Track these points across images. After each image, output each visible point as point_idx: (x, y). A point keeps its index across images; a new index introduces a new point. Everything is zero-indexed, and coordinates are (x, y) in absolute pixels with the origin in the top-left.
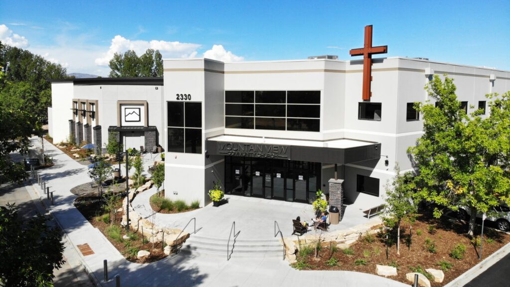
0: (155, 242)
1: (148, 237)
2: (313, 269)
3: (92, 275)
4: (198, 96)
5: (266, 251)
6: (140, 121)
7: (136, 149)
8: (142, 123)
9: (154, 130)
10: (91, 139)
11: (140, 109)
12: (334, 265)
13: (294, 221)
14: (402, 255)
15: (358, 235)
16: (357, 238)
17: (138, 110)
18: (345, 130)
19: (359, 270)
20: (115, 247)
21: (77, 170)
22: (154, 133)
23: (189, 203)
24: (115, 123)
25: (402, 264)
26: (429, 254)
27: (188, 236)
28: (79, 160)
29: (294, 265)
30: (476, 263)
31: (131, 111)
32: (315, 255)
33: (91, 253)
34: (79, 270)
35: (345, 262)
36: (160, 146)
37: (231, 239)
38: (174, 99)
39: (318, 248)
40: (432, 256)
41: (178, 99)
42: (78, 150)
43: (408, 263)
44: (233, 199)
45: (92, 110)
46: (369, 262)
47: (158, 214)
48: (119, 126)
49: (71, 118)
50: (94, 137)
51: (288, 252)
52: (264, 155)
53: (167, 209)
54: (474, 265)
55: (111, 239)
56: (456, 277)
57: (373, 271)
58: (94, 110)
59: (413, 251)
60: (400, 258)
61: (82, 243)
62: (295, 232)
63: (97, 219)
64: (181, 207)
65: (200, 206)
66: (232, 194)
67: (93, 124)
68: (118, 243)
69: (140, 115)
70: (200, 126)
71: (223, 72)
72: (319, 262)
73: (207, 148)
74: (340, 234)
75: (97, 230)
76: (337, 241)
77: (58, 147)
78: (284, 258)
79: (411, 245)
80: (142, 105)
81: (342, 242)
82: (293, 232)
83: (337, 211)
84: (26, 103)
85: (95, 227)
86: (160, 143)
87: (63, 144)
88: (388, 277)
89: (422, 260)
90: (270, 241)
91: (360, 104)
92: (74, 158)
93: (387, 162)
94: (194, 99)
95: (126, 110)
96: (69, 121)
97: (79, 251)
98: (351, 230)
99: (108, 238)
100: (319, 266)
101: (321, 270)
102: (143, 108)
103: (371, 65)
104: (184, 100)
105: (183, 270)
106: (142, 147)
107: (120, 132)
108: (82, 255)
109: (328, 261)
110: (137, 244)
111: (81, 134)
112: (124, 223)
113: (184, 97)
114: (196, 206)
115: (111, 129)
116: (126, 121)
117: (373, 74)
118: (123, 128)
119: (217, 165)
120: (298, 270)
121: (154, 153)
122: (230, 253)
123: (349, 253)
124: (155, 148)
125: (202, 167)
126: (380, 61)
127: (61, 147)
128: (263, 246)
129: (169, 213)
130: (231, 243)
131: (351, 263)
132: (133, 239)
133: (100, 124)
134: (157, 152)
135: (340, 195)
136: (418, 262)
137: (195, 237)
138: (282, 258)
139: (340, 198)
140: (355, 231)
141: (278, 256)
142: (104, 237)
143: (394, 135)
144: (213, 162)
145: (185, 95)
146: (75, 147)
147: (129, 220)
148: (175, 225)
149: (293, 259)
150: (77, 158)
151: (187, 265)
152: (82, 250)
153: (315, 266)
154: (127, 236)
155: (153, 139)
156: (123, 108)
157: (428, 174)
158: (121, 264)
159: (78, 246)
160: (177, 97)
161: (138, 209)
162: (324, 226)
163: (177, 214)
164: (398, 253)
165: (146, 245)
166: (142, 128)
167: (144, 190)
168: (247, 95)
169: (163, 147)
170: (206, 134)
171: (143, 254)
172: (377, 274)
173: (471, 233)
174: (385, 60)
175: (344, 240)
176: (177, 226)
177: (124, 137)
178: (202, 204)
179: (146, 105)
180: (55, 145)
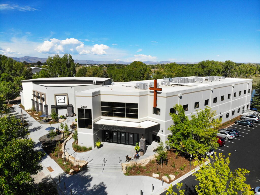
0: (76, 165)
1: (73, 163)
2: (131, 175)
3: (54, 179)
4: (90, 107)
5: (116, 169)
6: (65, 102)
7: (64, 116)
8: (66, 104)
9: (72, 106)
10: (43, 110)
11: (64, 97)
12: (139, 173)
13: (126, 157)
14: (163, 169)
15: (150, 160)
16: (149, 162)
17: (64, 98)
18: (148, 117)
19: (147, 175)
20: (61, 168)
21: (39, 127)
22: (72, 108)
23: (88, 147)
24: (54, 104)
25: (162, 173)
26: (173, 168)
27: (88, 163)
28: (39, 121)
29: (125, 174)
30: (188, 172)
31: (61, 98)
32: (133, 169)
33: (53, 171)
34: (49, 177)
35: (143, 172)
36: (74, 113)
37: (103, 164)
38: (80, 107)
39: (134, 167)
40: (173, 169)
41: (82, 107)
42: (37, 114)
43: (164, 172)
44: (105, 144)
45: (42, 97)
46: (151, 172)
47: (76, 152)
48: (56, 105)
49: (33, 99)
50: (45, 110)
51: (123, 169)
52: (116, 130)
53: (79, 150)
54: (187, 173)
55: (59, 164)
56: (179, 178)
57: (151, 175)
58: (44, 97)
59: (167, 167)
60: (162, 170)
61: (48, 166)
62: (127, 160)
63: (52, 154)
64: (85, 150)
65: (92, 148)
66: (105, 141)
67: (44, 104)
68: (62, 166)
69: (65, 100)
70: (91, 118)
71: (100, 94)
72: (134, 172)
73: (94, 126)
74: (143, 161)
75: (53, 160)
76: (142, 163)
77: (27, 113)
78: (122, 171)
79: (167, 164)
80: (66, 95)
81: (143, 164)
82: (126, 160)
83: (143, 151)
84: (10, 90)
85: (52, 159)
86: (74, 112)
87: (30, 111)
88: (156, 178)
89: (169, 171)
90: (118, 164)
91: (153, 108)
92: (36, 119)
93: (162, 131)
94: (88, 108)
95: (59, 98)
96: (32, 100)
97: (48, 170)
98: (148, 158)
99: (58, 164)
100: (133, 174)
101: (134, 175)
102: (66, 97)
103: (157, 94)
104: (84, 108)
105: (85, 176)
106: (66, 114)
107: (56, 108)
108: (49, 172)
109: (137, 172)
110: (69, 166)
111: (38, 106)
112: (63, 157)
113: (84, 107)
114: (90, 149)
115: (52, 107)
116: (59, 103)
117: (157, 97)
118: (57, 106)
119: (98, 131)
120: (126, 176)
121: (72, 117)
122: (103, 170)
123: (145, 168)
124: (72, 114)
125: (93, 134)
126: (160, 93)
127: (29, 112)
128: (115, 166)
129: (80, 152)
130: (103, 166)
131: (145, 172)
132: (67, 164)
133: (47, 104)
134: (73, 116)
135: (144, 145)
136: (168, 172)
137: (90, 163)
138: (121, 171)
139: (144, 146)
140: (149, 159)
141: (120, 170)
142: (56, 163)
143: (165, 121)
144: (96, 131)
145: (85, 106)
146: (36, 113)
147: (65, 156)
148: (83, 158)
149: (125, 171)
150: (38, 119)
151: (87, 174)
152: (49, 169)
153: (132, 174)
154: (65, 163)
155: (71, 110)
156: (57, 97)
157: (175, 138)
158: (63, 175)
159: (47, 168)
160: (81, 107)
161: (68, 150)
162: (137, 157)
163: (83, 153)
164: (162, 168)
165: (73, 167)
166: (66, 106)
167: (69, 139)
168: (110, 104)
169: (76, 114)
170: (93, 121)
171: (71, 171)
172: (152, 177)
173: (190, 159)
174: (161, 93)
175: (144, 163)
176: (83, 159)
177: (58, 110)
178: (93, 148)
179: (67, 95)
180: (26, 111)
